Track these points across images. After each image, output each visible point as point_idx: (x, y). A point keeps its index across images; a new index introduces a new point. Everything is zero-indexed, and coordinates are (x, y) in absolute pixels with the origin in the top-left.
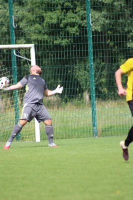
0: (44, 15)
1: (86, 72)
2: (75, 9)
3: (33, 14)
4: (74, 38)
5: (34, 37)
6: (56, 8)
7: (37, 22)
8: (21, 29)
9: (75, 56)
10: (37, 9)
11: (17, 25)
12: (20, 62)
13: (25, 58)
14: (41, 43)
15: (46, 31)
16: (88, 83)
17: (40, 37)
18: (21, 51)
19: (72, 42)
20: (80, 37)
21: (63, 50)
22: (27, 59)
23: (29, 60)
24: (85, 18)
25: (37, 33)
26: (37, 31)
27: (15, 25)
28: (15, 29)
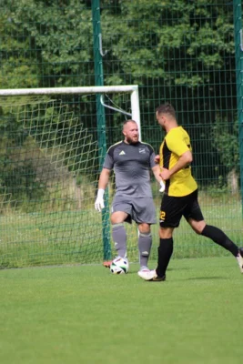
0: (158, 31)
1: (233, 137)
2: (215, 20)
3: (136, 31)
4: (211, 73)
5: (139, 72)
6: (180, 20)
7: (143, 44)
8: (115, 58)
9: (213, 108)
10: (145, 22)
11: (106, 51)
12: (112, 117)
13: (121, 111)
14: (150, 84)
15: (160, 61)
16: (236, 156)
17: (150, 73)
18: (114, 98)
19: (208, 80)
20: (222, 73)
21: (190, 96)
22: (125, 112)
23: (128, 114)
24: (231, 38)
25: (145, 66)
26: (143, 62)
27: (104, 50)
28: (104, 58)
